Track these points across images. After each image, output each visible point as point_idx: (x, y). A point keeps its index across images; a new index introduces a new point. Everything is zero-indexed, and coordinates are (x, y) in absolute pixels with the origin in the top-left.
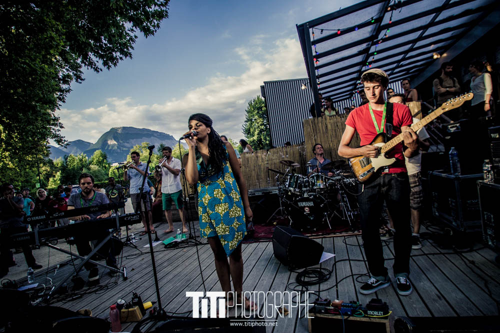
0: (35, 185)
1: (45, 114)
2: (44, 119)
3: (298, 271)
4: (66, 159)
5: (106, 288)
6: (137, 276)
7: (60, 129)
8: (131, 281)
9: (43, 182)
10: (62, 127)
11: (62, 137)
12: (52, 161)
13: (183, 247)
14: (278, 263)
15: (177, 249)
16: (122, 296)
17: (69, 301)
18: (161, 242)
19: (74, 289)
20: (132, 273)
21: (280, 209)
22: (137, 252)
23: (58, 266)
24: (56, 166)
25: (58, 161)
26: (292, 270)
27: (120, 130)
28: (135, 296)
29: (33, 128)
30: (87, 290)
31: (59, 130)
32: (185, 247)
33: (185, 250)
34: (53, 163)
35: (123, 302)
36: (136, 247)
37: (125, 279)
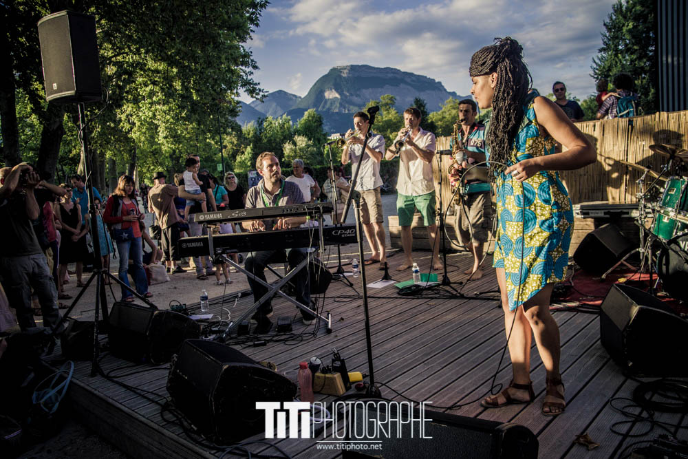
0: (216, 166)
1: (231, 47)
2: (230, 57)
3: (644, 380)
4: (260, 124)
5: (299, 338)
6: (347, 331)
7: (253, 70)
8: (336, 336)
9: (227, 162)
10: (255, 67)
11: (256, 84)
12: (240, 126)
13: (429, 298)
14: (605, 357)
15: (418, 298)
16: (321, 355)
17: (250, 346)
18: (393, 282)
19: (257, 331)
20: (339, 325)
21: (639, 252)
22: (352, 293)
23: (240, 295)
24: (246, 135)
25: (248, 127)
26: (628, 374)
27: (345, 71)
28: (337, 357)
29: (214, 72)
30: (274, 336)
31: (251, 73)
32: (432, 298)
33: (432, 302)
34: (241, 131)
35: (318, 362)
36: (351, 285)
37: (329, 331)
